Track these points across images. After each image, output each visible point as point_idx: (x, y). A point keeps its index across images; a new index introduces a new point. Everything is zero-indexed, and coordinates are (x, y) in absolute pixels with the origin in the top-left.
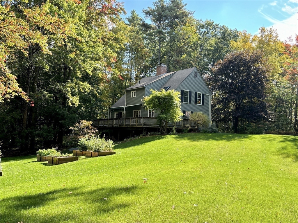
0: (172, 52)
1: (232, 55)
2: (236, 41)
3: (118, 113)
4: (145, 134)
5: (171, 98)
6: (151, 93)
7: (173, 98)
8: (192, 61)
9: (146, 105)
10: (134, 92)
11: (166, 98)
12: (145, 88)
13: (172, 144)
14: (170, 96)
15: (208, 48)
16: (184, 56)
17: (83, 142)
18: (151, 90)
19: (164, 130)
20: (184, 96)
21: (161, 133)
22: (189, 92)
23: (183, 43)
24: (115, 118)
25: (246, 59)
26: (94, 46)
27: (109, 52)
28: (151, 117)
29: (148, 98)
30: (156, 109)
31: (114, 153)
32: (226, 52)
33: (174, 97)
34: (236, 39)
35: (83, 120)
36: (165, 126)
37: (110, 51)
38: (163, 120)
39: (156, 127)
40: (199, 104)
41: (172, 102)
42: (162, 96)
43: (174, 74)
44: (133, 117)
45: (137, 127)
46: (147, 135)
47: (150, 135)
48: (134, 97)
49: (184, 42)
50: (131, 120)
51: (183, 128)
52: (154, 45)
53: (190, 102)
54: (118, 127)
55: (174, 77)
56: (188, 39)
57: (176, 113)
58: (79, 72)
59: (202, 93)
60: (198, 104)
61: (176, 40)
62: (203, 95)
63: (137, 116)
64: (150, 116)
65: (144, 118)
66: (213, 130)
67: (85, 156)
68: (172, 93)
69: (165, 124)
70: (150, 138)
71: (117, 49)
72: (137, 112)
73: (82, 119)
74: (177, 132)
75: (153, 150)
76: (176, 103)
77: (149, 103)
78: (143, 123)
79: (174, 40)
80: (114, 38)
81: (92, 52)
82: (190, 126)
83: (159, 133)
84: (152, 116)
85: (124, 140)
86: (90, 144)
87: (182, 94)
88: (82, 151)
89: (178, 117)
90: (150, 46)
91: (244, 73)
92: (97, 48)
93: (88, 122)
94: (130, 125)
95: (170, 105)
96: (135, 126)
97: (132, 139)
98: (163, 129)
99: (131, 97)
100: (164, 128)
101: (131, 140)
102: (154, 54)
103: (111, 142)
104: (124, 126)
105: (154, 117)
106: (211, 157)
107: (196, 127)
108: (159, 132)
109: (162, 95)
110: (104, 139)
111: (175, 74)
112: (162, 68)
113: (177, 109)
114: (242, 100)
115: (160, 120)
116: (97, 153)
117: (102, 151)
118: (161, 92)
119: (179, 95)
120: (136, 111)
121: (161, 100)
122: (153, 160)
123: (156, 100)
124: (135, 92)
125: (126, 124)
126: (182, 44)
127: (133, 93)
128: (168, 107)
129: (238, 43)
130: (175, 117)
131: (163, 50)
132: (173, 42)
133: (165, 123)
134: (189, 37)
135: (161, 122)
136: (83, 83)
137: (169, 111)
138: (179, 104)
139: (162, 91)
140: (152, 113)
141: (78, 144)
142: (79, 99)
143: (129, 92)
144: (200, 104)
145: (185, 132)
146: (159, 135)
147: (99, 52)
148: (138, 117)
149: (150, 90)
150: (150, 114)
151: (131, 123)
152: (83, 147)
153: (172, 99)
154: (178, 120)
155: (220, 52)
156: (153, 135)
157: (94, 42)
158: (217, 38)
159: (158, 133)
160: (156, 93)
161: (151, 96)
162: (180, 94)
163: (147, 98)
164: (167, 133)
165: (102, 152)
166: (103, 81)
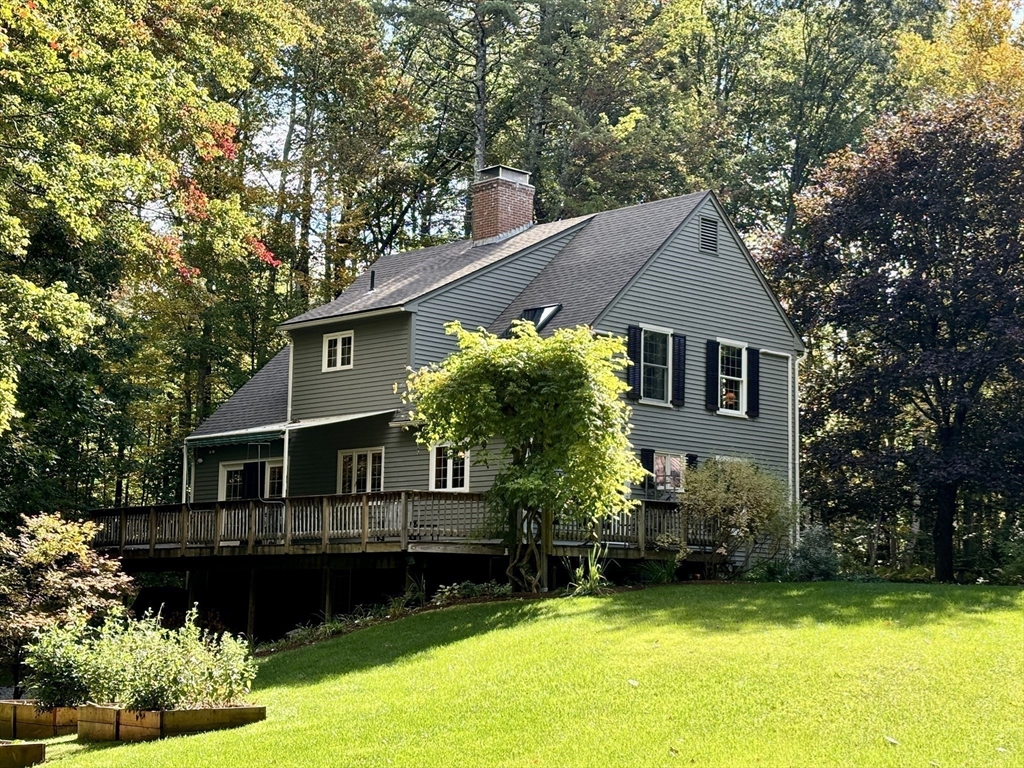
0: (557, 101)
1: (914, 122)
2: (928, 36)
3: (238, 465)
4: (421, 594)
5: (570, 377)
6: (452, 345)
7: (587, 377)
8: (677, 150)
9: (422, 416)
10: (339, 336)
11: (544, 378)
12: (408, 315)
13: (598, 655)
14: (568, 361)
15: (763, 73)
16: (628, 123)
17: (59, 653)
18: (454, 328)
19: (533, 570)
20: (642, 363)
21: (517, 589)
22: (670, 340)
23: (624, 47)
24: (222, 497)
25: (998, 146)
26: (108, 66)
27: (192, 101)
28: (450, 489)
29: (434, 376)
30: (484, 444)
31: (259, 715)
32: (871, 96)
33: (591, 371)
34: (930, 24)
35: (38, 514)
36: (538, 546)
37: (194, 94)
38: (529, 509)
39: (486, 551)
40: (730, 407)
41: (583, 400)
42: (521, 365)
43: (579, 228)
44: (339, 492)
45: (370, 550)
46: (429, 599)
47: (452, 600)
48: (339, 367)
49: (627, 40)
50: (327, 510)
51: (643, 554)
52: (443, 51)
53: (679, 399)
54: (249, 551)
55: (585, 250)
56: (649, 21)
57: (604, 468)
58: (16, 221)
59: (743, 345)
60: (723, 411)
61: (580, 26)
62: (753, 354)
63: (361, 484)
64: (441, 483)
65: (409, 495)
66: (816, 564)
67: (75, 737)
68: (576, 346)
69: (539, 535)
70: (454, 617)
71: (233, 81)
72: (362, 458)
73: (33, 512)
74: (609, 579)
75: (486, 695)
76: (603, 407)
77: (439, 408)
78: (405, 527)
79: (566, 25)
80: (225, 14)
81: (99, 102)
82: (683, 544)
83: (508, 587)
84: (455, 485)
85: (291, 634)
86: (102, 662)
87: (633, 351)
88: (49, 709)
89: (614, 492)
90: (418, 56)
91: (983, 224)
92: (128, 81)
93: (73, 528)
94: (326, 541)
95: (569, 416)
96: (356, 550)
97: (339, 625)
98: (526, 559)
99: (325, 368)
100: (532, 555)
101: (338, 633)
102: (445, 107)
103: (234, 646)
104: (285, 548)
105: (465, 489)
106: (833, 726)
107: (722, 551)
108: (502, 581)
109: (521, 358)
110: (190, 630)
111: (588, 230)
112: (503, 195)
113: (609, 439)
114: (978, 385)
115: (505, 505)
116: (152, 718)
117: (183, 705)
118: (513, 341)
119: (621, 356)
120: (355, 453)
121: (512, 387)
122: (509, 751)
123: (486, 388)
124: (346, 341)
125: (300, 533)
126: (620, 51)
127: (333, 343)
128: (557, 428)
129: (944, 49)
130: (599, 489)
131: (503, 83)
132: (565, 39)
133: (540, 529)
134: (657, 12)
135: (513, 519)
136: (41, 292)
137: (563, 455)
138: (619, 410)
139: (518, 337)
140: (455, 464)
141: (28, 661)
142: (15, 386)
143: (307, 338)
144: (735, 406)
145: (658, 582)
146: (503, 596)
147: (138, 100)
148: (369, 489)
149: (449, 331)
150: (441, 473)
151: (330, 532)
152: (56, 684)
153: (581, 385)
154: (616, 509)
155: (836, 98)
156: (466, 598)
157: (109, 44)
158: (818, 16)
159: (497, 590)
160: (482, 345)
161: (454, 365)
162: (624, 349)
163: (427, 377)
164: (550, 589)
165: (186, 712)
166: (155, 275)
